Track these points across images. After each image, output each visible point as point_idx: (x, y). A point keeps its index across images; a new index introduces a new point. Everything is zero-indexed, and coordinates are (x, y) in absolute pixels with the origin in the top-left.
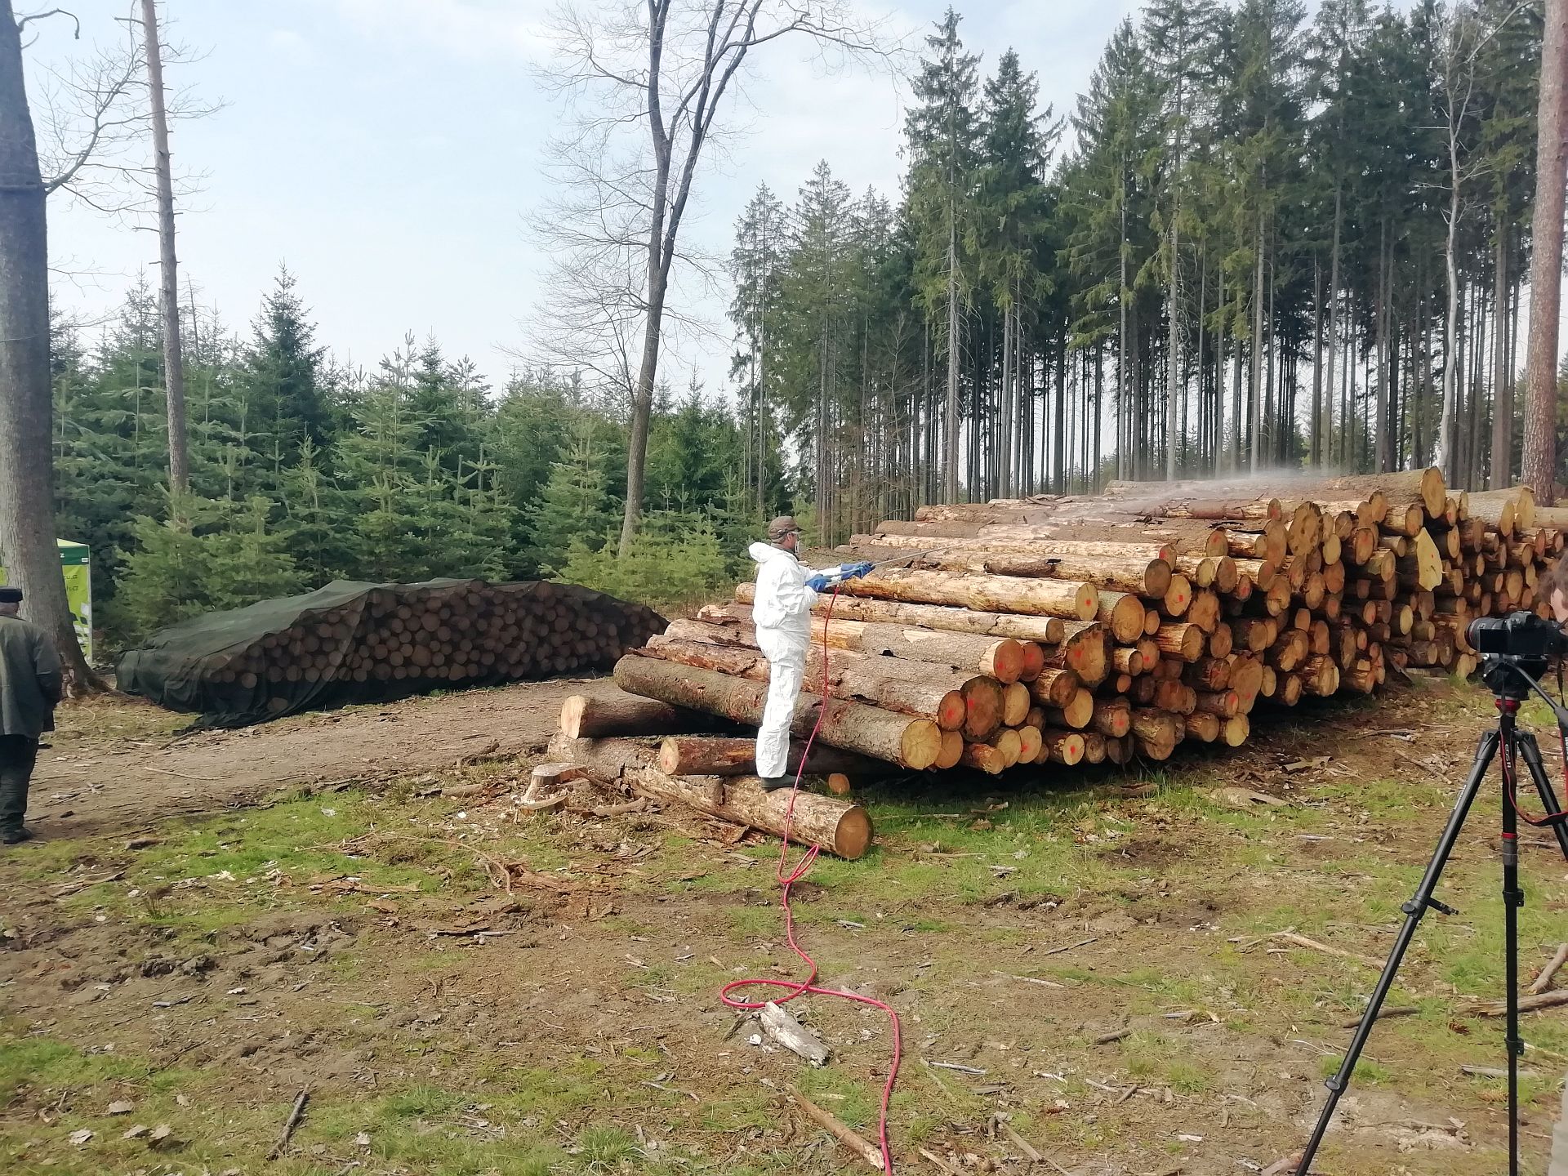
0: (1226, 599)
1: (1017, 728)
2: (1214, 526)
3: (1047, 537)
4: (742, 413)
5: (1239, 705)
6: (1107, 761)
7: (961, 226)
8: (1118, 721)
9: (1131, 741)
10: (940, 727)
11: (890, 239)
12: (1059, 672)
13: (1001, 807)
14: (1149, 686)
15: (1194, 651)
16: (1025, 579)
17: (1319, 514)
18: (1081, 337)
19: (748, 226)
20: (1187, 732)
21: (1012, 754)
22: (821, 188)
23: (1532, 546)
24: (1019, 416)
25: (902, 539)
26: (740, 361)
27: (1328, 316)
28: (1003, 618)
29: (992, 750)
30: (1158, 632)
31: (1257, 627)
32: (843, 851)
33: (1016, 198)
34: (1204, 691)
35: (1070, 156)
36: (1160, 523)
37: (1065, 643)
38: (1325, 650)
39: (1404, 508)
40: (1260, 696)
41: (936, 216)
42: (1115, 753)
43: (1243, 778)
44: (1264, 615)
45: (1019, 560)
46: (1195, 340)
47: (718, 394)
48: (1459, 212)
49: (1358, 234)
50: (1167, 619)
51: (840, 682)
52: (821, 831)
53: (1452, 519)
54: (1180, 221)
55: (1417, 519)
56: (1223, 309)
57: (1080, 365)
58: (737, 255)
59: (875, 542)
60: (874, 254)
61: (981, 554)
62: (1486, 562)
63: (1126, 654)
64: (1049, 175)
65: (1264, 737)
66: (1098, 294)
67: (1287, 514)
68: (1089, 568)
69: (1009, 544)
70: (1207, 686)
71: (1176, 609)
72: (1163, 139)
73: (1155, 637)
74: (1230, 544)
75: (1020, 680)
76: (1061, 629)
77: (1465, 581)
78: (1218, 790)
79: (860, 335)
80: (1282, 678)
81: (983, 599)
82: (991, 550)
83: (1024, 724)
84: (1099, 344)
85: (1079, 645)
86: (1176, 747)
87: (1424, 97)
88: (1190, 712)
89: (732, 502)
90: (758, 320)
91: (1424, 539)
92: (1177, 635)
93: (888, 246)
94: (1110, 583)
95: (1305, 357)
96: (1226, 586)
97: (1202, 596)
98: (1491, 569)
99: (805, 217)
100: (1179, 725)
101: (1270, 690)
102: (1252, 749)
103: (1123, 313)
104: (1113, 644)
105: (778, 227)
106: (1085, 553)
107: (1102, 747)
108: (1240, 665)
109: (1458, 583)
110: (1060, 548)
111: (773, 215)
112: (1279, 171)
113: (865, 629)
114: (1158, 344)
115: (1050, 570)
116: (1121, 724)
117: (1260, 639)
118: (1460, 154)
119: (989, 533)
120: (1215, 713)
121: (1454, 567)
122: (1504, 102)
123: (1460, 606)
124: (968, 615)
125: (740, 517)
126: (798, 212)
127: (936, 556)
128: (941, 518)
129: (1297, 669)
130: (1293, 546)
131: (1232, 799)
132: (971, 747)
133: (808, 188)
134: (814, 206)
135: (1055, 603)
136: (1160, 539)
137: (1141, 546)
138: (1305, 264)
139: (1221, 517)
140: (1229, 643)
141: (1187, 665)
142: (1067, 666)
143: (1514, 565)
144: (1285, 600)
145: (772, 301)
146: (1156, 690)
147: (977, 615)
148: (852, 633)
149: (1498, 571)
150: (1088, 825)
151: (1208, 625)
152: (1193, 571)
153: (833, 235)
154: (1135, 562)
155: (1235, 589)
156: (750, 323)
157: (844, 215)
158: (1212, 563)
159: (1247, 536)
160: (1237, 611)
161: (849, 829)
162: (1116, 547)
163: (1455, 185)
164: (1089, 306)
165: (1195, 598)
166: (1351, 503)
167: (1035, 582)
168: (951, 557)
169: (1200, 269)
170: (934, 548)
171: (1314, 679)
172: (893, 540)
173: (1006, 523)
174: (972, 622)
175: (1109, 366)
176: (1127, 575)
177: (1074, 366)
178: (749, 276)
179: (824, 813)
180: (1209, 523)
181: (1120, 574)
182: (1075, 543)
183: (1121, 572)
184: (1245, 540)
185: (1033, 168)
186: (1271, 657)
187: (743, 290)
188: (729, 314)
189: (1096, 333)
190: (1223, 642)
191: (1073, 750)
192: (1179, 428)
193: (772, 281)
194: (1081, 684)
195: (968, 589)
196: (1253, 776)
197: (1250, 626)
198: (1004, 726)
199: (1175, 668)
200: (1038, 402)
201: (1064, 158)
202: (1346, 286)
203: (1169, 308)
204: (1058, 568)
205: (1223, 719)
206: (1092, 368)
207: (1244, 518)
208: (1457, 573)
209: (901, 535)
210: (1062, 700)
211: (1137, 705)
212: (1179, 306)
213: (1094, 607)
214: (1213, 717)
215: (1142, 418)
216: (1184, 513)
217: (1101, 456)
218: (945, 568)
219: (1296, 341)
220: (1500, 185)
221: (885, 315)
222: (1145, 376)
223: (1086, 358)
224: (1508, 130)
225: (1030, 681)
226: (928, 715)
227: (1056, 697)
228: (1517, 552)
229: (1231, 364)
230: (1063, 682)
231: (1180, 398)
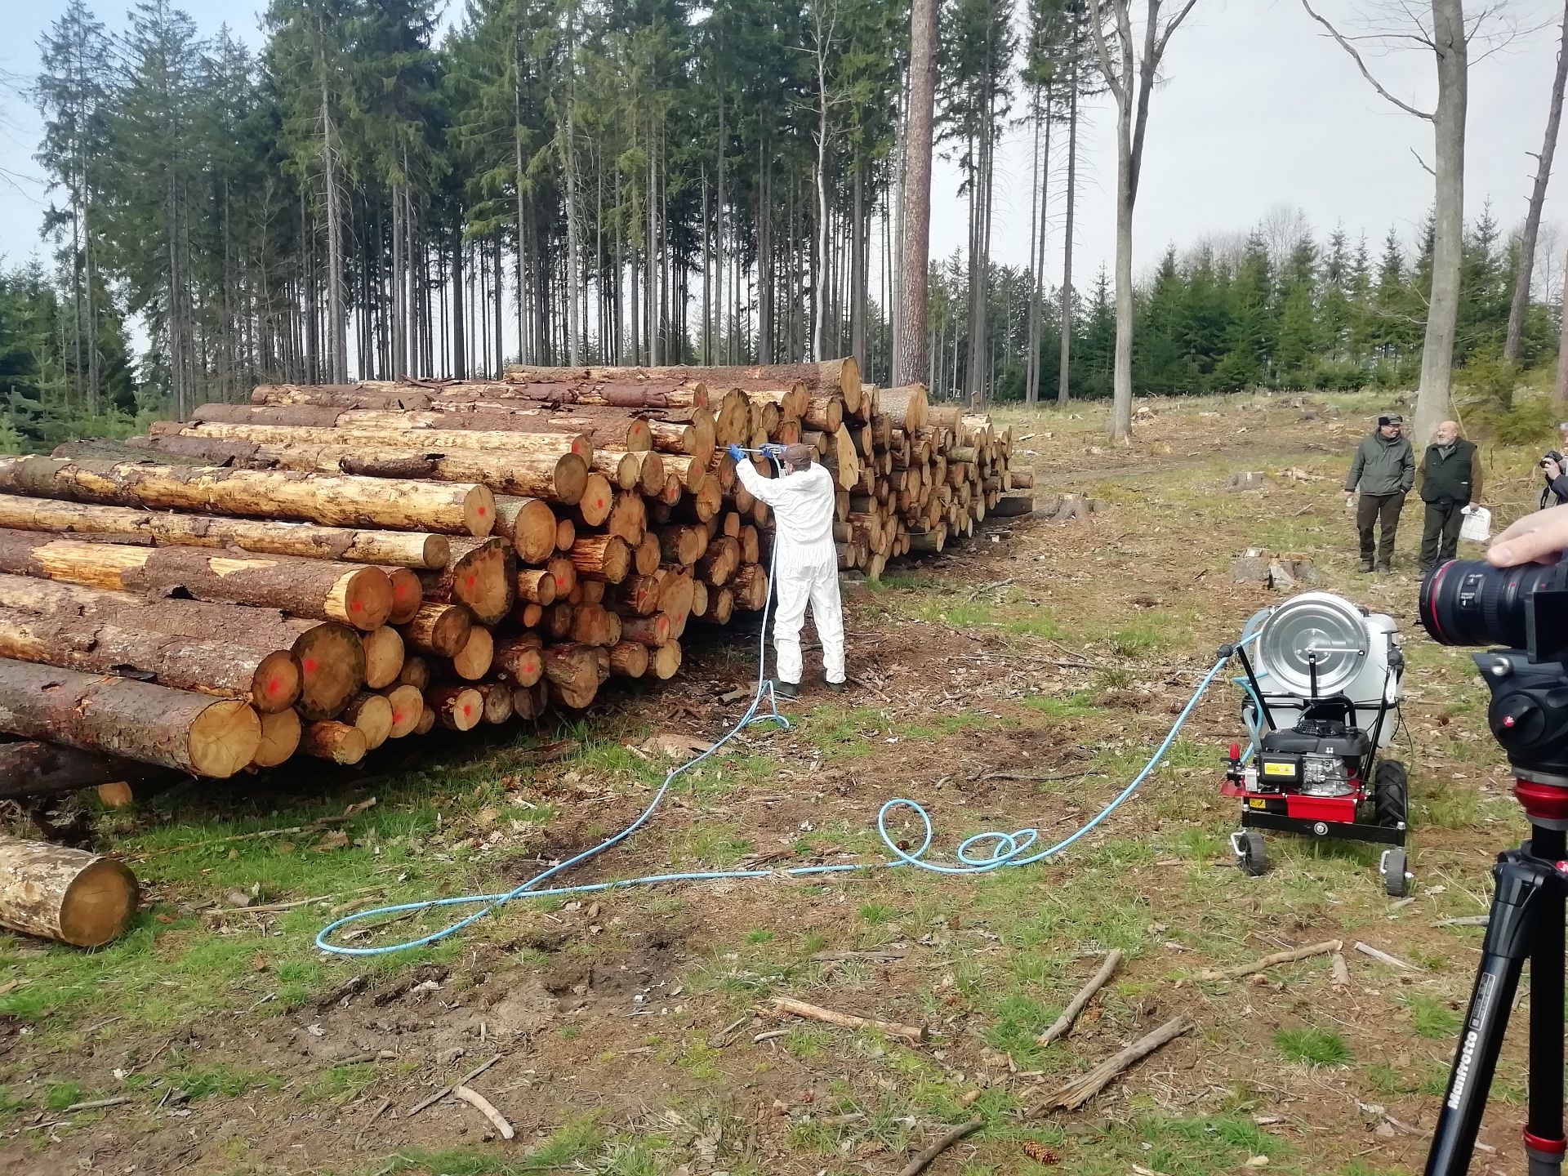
0: (652, 504)
1: (384, 691)
2: (635, 414)
3: (429, 427)
4: (63, 282)
5: (669, 630)
6: (514, 717)
7: (334, 83)
8: (527, 665)
9: (544, 689)
10: (255, 707)
11: (252, 91)
12: (443, 608)
13: (364, 805)
14: (564, 615)
15: (618, 570)
16: (394, 481)
17: (747, 404)
18: (478, 226)
19: (58, 48)
20: (612, 668)
21: (378, 729)
22: (157, 15)
23: (929, 444)
24: (413, 306)
25: (226, 428)
26: (55, 218)
27: (715, 229)
28: (363, 535)
29: (346, 730)
30: (573, 547)
31: (687, 534)
32: (79, 935)
33: (401, 59)
34: (629, 616)
35: (459, 28)
36: (570, 410)
37: (452, 568)
38: (755, 559)
39: (825, 401)
40: (691, 615)
41: (304, 67)
42: (524, 706)
43: (676, 718)
44: (693, 521)
45: (388, 456)
46: (594, 239)
47: (30, 259)
48: (826, 136)
49: (739, 151)
50: (586, 531)
51: (92, 647)
52: (36, 909)
53: (867, 415)
54: (576, 111)
55: (836, 413)
56: (619, 208)
57: (478, 258)
58: (45, 83)
59: (186, 431)
60: (233, 107)
61: (336, 447)
62: (894, 459)
63: (534, 577)
64: (437, 41)
65: (696, 663)
66: (494, 179)
67: (715, 402)
68: (481, 465)
69: (376, 434)
70: (633, 610)
71: (594, 517)
72: (554, 21)
73: (569, 554)
74: (654, 437)
75: (388, 624)
76: (445, 548)
77: (876, 480)
78: (651, 740)
79: (219, 201)
80: (713, 592)
81: (336, 509)
82: (352, 442)
83: (398, 683)
84: (497, 235)
85: (471, 569)
86: (600, 687)
87: (794, 23)
88: (614, 642)
89: (48, 392)
90: (78, 168)
91: (842, 434)
92: (597, 550)
93: (250, 99)
94: (509, 487)
95: (695, 268)
96: (652, 488)
97: (625, 500)
98: (898, 466)
99: (138, 48)
100: (602, 661)
101: (701, 611)
102: (685, 679)
103: (520, 202)
104: (516, 565)
105: (100, 55)
106: (477, 446)
107: (507, 701)
108: (670, 582)
109: (870, 481)
110: (444, 440)
111: (92, 38)
112: (665, 73)
113: (150, 559)
114: (557, 242)
115: (429, 469)
116: (531, 669)
117: (689, 552)
118: (827, 80)
119: (351, 422)
120: (643, 642)
121: (867, 465)
122: (859, 40)
123: (872, 505)
124: (312, 533)
125: (60, 410)
126: (127, 41)
127: (272, 451)
128: (287, 401)
129: (728, 583)
130: (722, 438)
131: (670, 751)
132: (315, 728)
133: (140, 13)
134: (150, 36)
135: (436, 512)
136: (571, 430)
137: (548, 437)
138: (694, 174)
139: (642, 405)
140: (657, 556)
141: (609, 586)
142: (456, 600)
143: (916, 463)
144: (716, 503)
145: (97, 147)
146: (574, 620)
147: (324, 532)
148: (130, 564)
149: (904, 469)
150: (487, 815)
151: (633, 537)
152: (613, 469)
153: (178, 75)
154: (542, 457)
155: (663, 491)
156: (66, 170)
157: (191, 53)
158: (635, 459)
159: (673, 427)
160: (664, 515)
161: (89, 898)
162: (516, 438)
163: (823, 109)
164: (484, 192)
165: (616, 503)
166: (775, 393)
167: (408, 484)
168: (294, 453)
169: (596, 166)
170: (271, 440)
171: (746, 592)
172: (212, 429)
173: (375, 409)
174: (318, 542)
175: (509, 261)
176: (531, 475)
177: (472, 258)
178: (63, 113)
179: (40, 878)
180: (629, 411)
181: (522, 473)
182: (464, 432)
183: (524, 471)
184: (672, 432)
185: (418, 31)
186: (702, 571)
187: (53, 128)
188: (38, 157)
189: (493, 222)
190: (650, 555)
191: (467, 710)
192: (581, 330)
193: (97, 121)
194: (475, 621)
195: (314, 495)
196: (688, 713)
197: (680, 536)
198: (365, 690)
199: (595, 591)
200: (435, 295)
201: (451, 29)
202: (730, 202)
203: (568, 205)
204: (442, 466)
205: (652, 648)
206: (491, 262)
207: (667, 407)
208: (869, 471)
209: (229, 422)
210: (450, 646)
211: (549, 640)
212: (576, 203)
213: (490, 516)
214: (642, 646)
215: (544, 319)
216: (597, 399)
217: (504, 357)
218: (287, 467)
219: (687, 251)
220: (856, 116)
221: (248, 181)
222: (545, 275)
223: (485, 253)
224: (863, 65)
225: (402, 622)
226: (236, 693)
227: (441, 643)
228: (917, 450)
229: (628, 269)
230: (449, 621)
231: (580, 300)
